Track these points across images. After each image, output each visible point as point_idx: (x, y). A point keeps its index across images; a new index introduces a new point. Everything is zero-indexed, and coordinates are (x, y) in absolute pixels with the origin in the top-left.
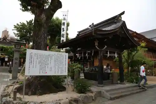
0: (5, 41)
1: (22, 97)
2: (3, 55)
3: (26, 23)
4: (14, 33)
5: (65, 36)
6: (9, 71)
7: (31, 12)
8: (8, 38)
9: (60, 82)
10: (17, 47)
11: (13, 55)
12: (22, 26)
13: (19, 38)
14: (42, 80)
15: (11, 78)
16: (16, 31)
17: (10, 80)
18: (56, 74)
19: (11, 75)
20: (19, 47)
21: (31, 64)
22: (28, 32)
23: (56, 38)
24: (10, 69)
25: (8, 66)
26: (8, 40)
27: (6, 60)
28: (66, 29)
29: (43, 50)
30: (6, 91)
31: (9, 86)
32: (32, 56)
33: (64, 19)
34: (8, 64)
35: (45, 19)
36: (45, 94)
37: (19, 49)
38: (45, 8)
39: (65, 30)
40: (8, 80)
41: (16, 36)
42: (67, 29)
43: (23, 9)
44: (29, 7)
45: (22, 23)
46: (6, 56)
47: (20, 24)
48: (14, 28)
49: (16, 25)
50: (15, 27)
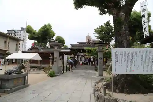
0: (89, 44)
1: (111, 93)
2: (89, 56)
3: (104, 25)
4: (95, 36)
5: (147, 30)
6: (95, 69)
7: (108, 13)
8: (91, 42)
9: (149, 82)
10: (100, 48)
11: (98, 56)
12: (101, 28)
13: (100, 39)
14: (128, 79)
15: (98, 76)
16: (96, 34)
17: (97, 77)
18: (145, 73)
19: (97, 73)
20: (102, 48)
21: (116, 62)
22: (107, 33)
23: (136, 33)
24: (96, 67)
25: (94, 65)
26: (91, 43)
27: (92, 60)
28: (147, 20)
29: (126, 48)
30: (96, 86)
31: (98, 82)
32: (117, 54)
33: (144, 10)
34: (94, 63)
35: (124, 16)
36: (134, 93)
37: (102, 49)
38: (121, 5)
39: (147, 22)
40: (96, 77)
41: (97, 38)
42: (149, 21)
43: (102, 13)
44: (106, 10)
45: (100, 26)
46: (92, 57)
47: (99, 27)
48: (95, 32)
49: (96, 29)
50: (96, 30)
